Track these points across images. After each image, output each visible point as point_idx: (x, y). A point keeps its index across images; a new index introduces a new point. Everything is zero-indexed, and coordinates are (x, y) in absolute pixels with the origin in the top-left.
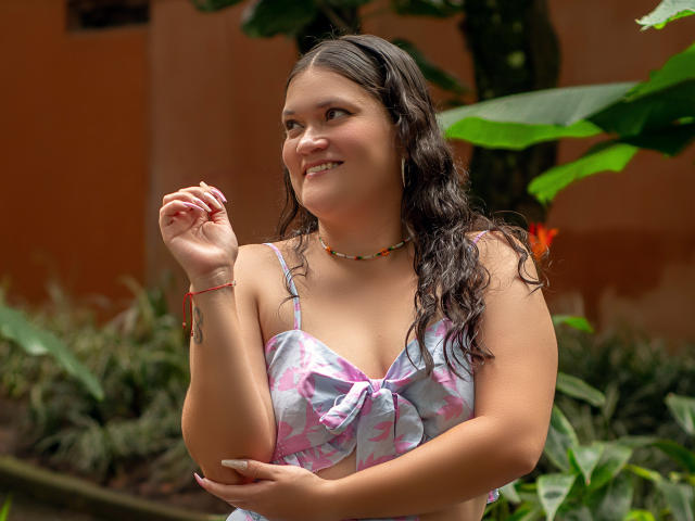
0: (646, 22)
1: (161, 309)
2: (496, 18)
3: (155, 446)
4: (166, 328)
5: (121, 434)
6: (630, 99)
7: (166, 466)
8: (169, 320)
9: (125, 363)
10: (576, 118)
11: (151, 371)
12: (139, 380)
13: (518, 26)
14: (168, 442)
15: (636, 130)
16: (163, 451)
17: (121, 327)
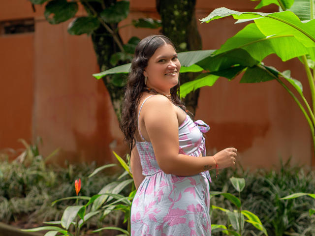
0: (203, 20)
1: (36, 153)
2: (175, 29)
3: (31, 209)
4: (38, 161)
5: (16, 203)
6: (212, 56)
7: (35, 217)
8: (39, 157)
9: (20, 175)
10: (192, 63)
11: (30, 178)
12: (25, 182)
13: (184, 32)
14: (36, 207)
15: (217, 69)
16: (35, 210)
17: (19, 161)
